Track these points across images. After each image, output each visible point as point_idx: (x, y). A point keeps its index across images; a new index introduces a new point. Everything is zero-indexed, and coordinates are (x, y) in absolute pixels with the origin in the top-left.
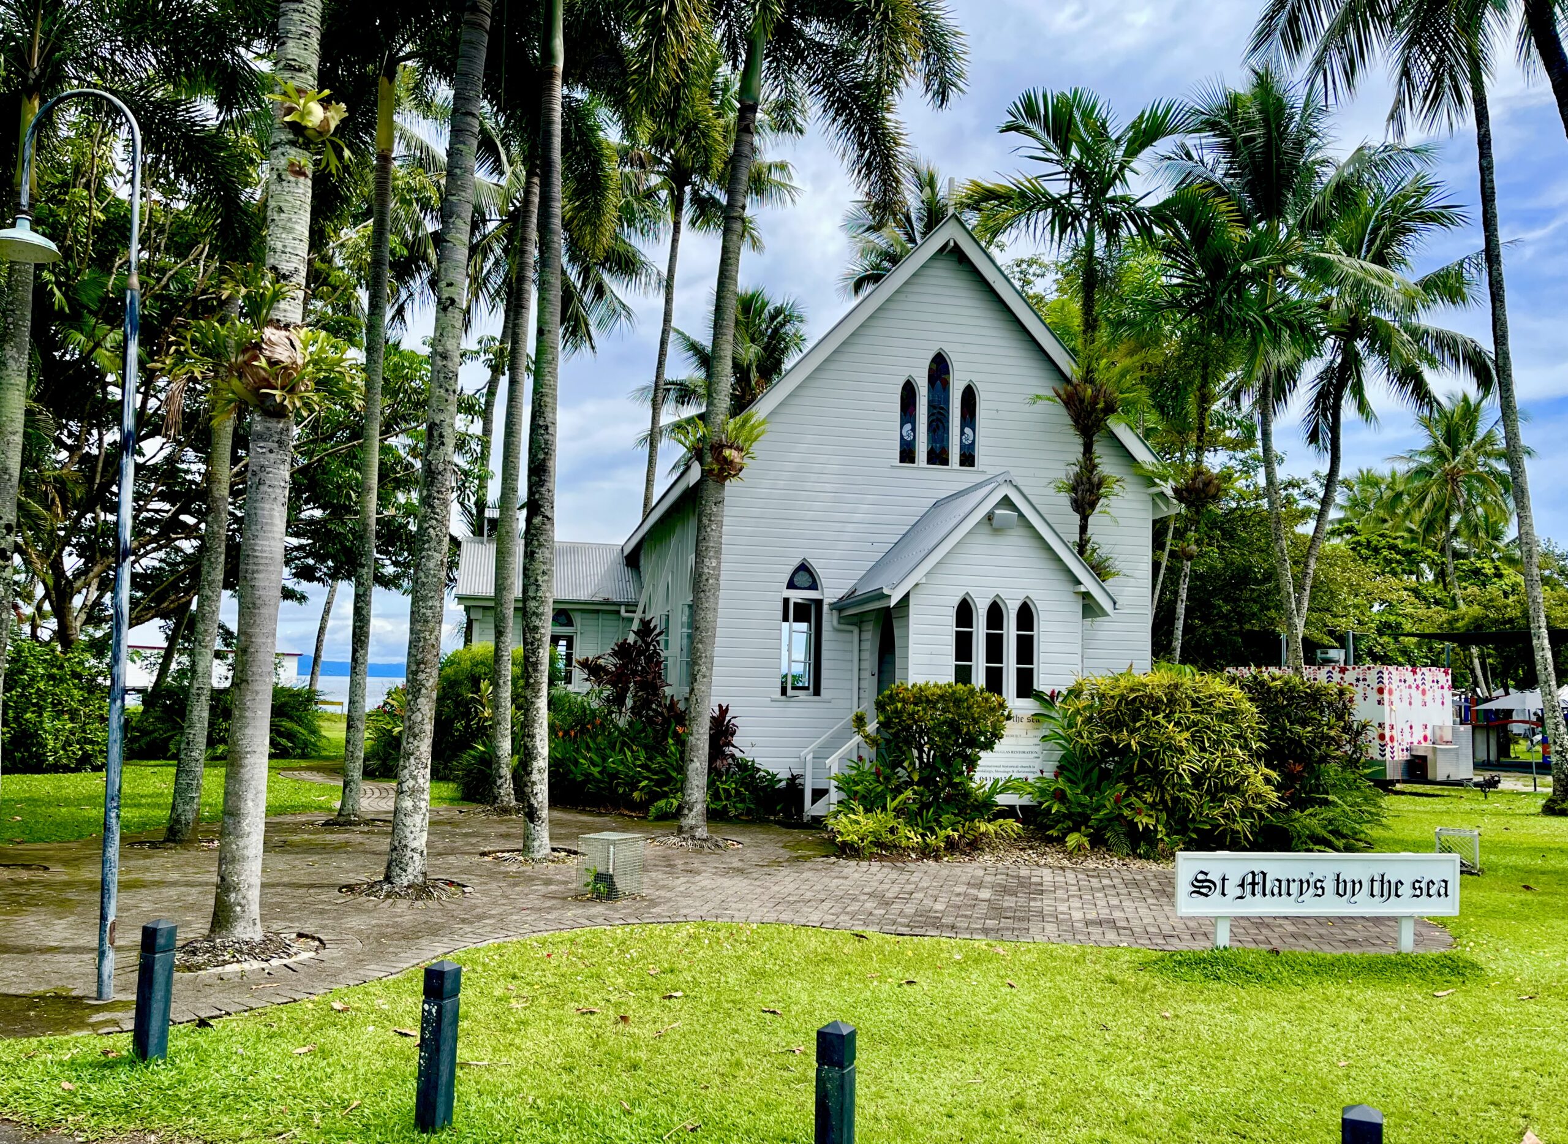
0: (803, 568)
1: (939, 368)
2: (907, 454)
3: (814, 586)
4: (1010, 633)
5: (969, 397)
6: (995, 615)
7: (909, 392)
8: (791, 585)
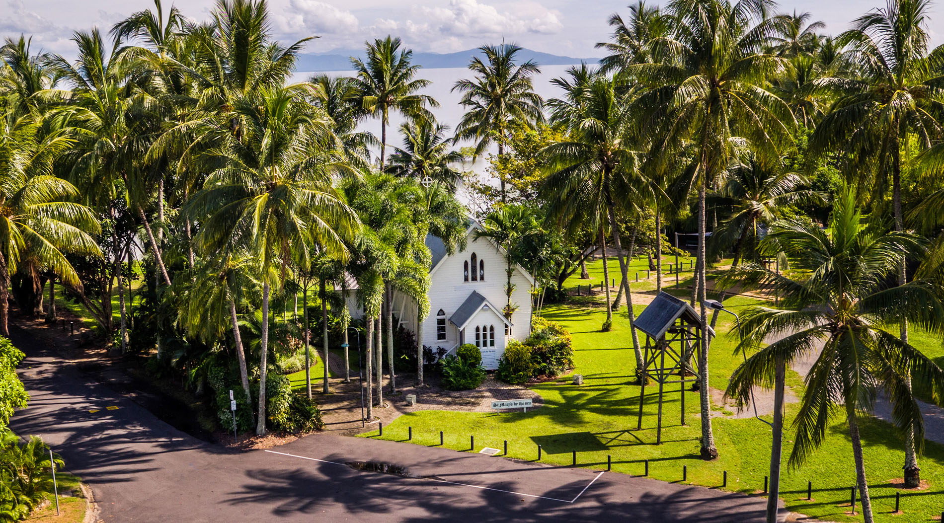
0: (441, 310)
1: (474, 256)
2: (466, 279)
3: (444, 314)
4: (488, 333)
5: (482, 263)
6: (485, 329)
7: (466, 263)
8: (438, 315)
